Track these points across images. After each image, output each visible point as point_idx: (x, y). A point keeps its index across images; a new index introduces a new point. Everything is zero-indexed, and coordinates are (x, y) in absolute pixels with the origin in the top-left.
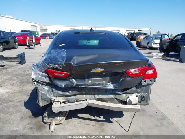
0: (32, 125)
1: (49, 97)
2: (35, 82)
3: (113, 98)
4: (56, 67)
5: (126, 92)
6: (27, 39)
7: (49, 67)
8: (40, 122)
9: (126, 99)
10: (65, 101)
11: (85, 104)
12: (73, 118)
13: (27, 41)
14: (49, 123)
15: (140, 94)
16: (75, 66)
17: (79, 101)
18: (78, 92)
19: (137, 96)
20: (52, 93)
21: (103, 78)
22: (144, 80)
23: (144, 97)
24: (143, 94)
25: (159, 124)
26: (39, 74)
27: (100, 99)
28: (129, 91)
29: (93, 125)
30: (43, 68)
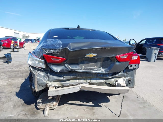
0: (26, 111)
1: (45, 82)
2: (32, 69)
3: (103, 83)
4: (53, 53)
5: (115, 76)
6: (12, 43)
7: (46, 52)
8: (33, 109)
9: (114, 83)
10: (60, 85)
11: (79, 88)
12: (64, 104)
13: (12, 44)
14: (43, 109)
15: (126, 78)
16: (71, 51)
17: (73, 85)
18: (72, 77)
19: (124, 80)
20: (47, 78)
21: (95, 63)
22: (130, 65)
23: (130, 80)
24: (129, 78)
25: (142, 107)
26: (36, 60)
27: (92, 83)
28: (117, 75)
29: (84, 110)
30: (41, 53)
